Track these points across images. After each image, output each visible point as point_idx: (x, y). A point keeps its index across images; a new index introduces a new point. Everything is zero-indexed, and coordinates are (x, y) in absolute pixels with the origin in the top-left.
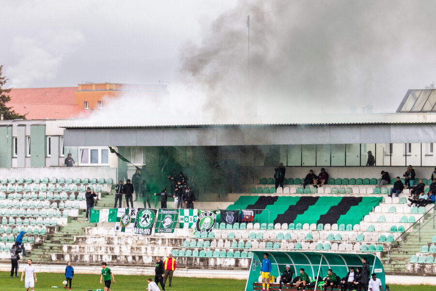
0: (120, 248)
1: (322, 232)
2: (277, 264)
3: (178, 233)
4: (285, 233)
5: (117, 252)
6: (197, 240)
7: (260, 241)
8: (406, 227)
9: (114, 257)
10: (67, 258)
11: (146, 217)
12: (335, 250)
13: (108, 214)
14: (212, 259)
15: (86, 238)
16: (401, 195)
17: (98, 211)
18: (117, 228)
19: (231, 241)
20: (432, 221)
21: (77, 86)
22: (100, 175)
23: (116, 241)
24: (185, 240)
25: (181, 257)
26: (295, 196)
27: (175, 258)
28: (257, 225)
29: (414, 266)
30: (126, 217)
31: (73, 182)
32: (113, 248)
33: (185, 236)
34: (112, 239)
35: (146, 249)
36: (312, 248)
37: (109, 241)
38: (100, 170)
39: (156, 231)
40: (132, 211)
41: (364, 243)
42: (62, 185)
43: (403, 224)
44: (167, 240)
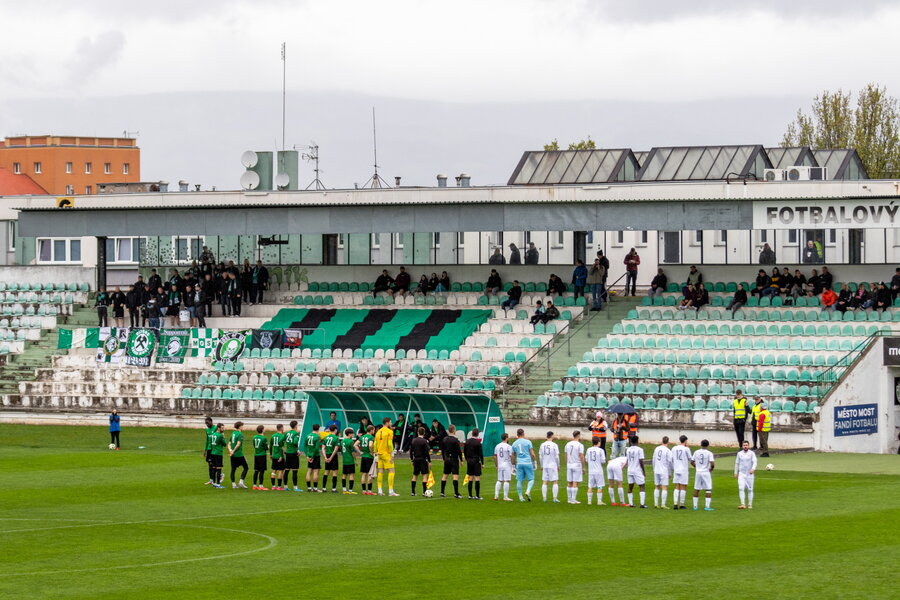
0: (105, 385)
1: (404, 363)
2: (343, 410)
3: (191, 364)
4: (348, 363)
5: (99, 392)
6: (218, 374)
7: (312, 375)
8: (529, 354)
9: (97, 400)
10: (26, 401)
11: (141, 341)
12: (423, 388)
13: (85, 336)
14: (242, 403)
15: (53, 372)
16: (520, 308)
17: (71, 332)
18: (100, 357)
19: (269, 375)
20: (566, 346)
21: (4, 140)
22: (70, 279)
23: (97, 376)
24: (200, 373)
25: (196, 400)
26: (361, 308)
27: (187, 400)
28: (307, 352)
29: (541, 412)
30: (113, 340)
31: (31, 289)
32: (94, 387)
33: (200, 367)
34: (92, 372)
35: (143, 387)
36: (389, 386)
37: (88, 375)
38: (70, 270)
39: (157, 361)
40: (121, 331)
41: (467, 379)
42: (15, 293)
43: (523, 350)
44: (173, 375)
